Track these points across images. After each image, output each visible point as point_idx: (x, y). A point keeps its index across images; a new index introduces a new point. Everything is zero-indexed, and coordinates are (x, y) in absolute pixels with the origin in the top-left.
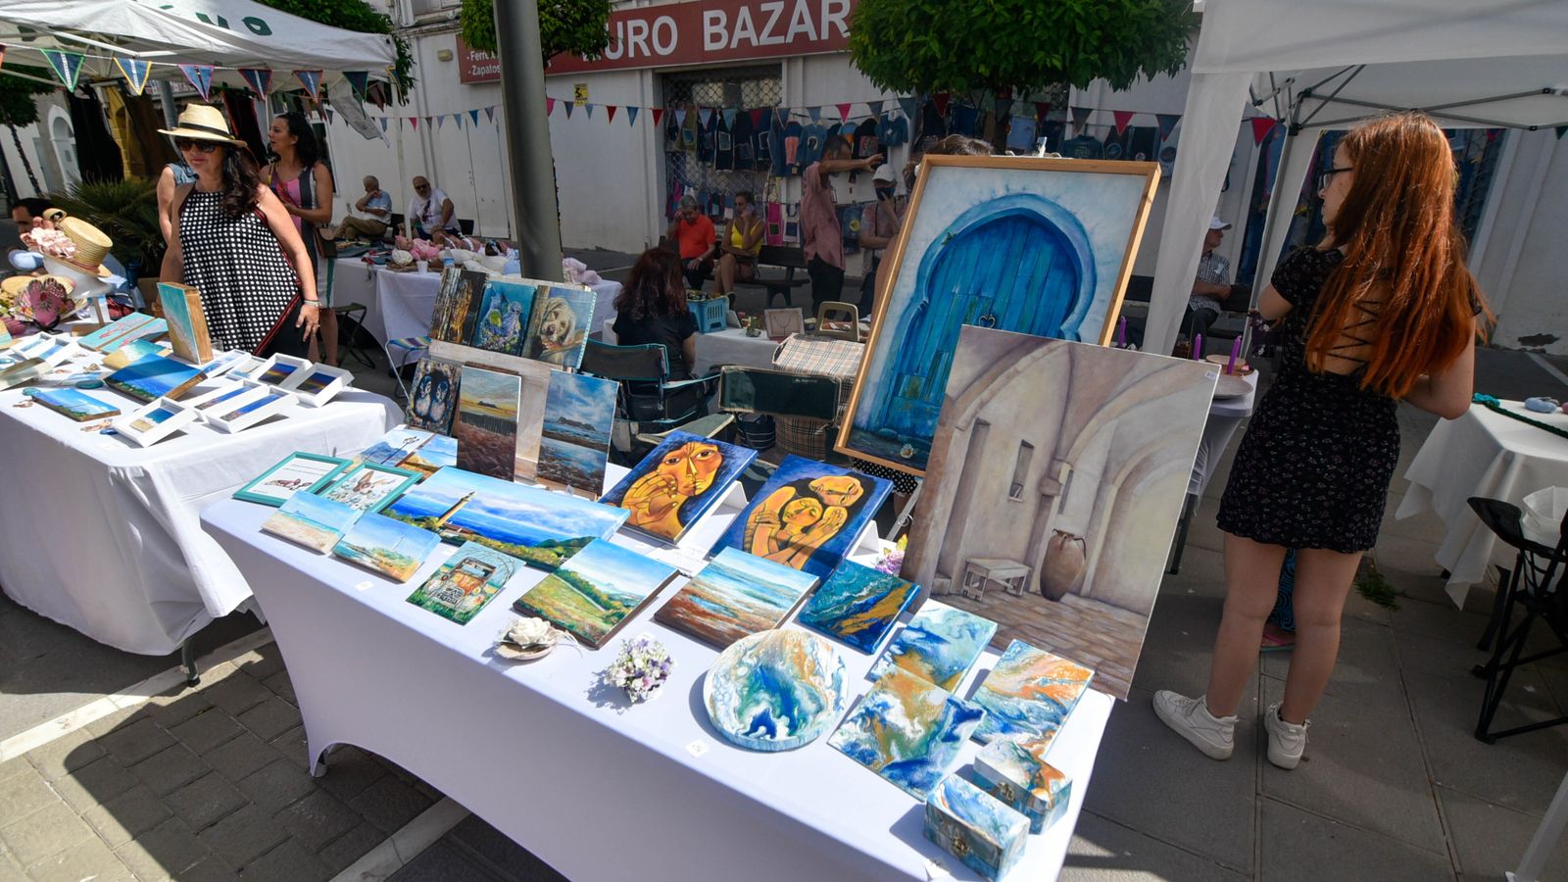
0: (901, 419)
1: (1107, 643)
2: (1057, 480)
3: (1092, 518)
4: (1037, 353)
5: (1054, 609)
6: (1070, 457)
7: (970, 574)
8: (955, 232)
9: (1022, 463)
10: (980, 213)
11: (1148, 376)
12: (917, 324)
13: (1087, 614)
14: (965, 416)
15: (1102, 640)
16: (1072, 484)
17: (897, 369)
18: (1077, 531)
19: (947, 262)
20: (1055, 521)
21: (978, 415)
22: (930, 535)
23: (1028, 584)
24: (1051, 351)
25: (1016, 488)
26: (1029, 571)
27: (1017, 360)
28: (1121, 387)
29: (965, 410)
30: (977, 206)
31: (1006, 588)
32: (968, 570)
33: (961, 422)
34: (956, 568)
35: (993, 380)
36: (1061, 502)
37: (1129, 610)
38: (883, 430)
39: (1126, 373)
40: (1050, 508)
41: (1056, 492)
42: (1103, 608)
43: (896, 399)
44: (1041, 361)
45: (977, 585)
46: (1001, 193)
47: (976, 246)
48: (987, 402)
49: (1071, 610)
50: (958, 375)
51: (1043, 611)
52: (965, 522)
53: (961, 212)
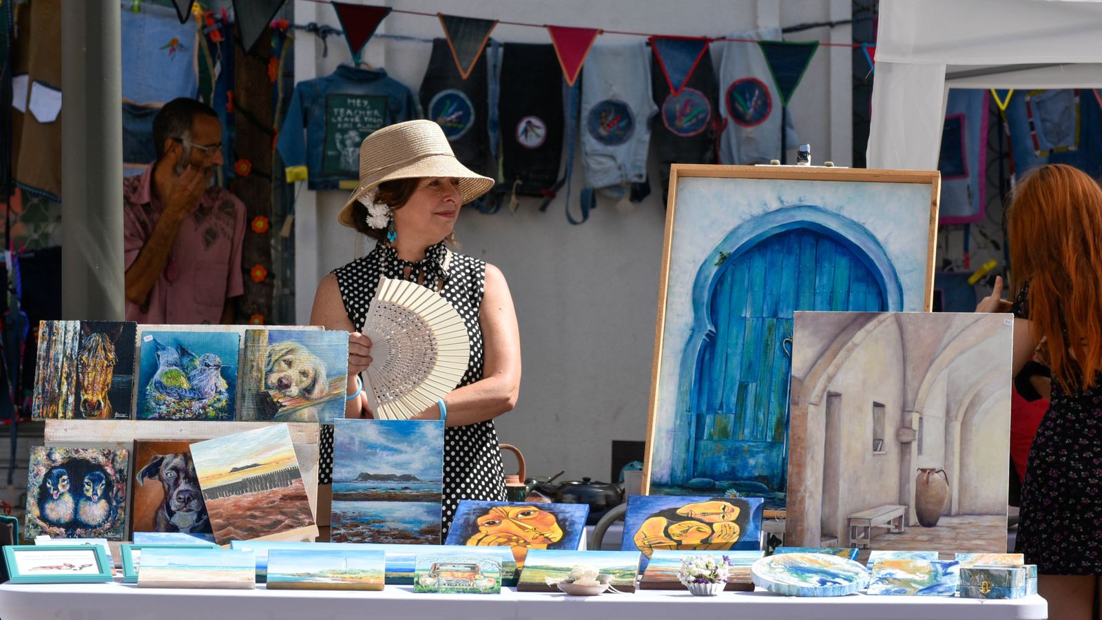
0: (714, 465)
1: (981, 545)
2: (910, 428)
3: (946, 452)
4: (870, 326)
5: (933, 533)
6: (917, 408)
7: (854, 528)
8: (729, 250)
9: (878, 421)
10: (755, 228)
11: (962, 330)
12: (707, 356)
13: (960, 528)
14: (816, 391)
15: (977, 545)
16: (924, 428)
17: (695, 409)
18: (937, 466)
19: (727, 286)
20: (918, 462)
21: (828, 389)
22: (807, 505)
23: (907, 519)
24: (881, 322)
25: (877, 443)
26: (906, 509)
27: (853, 336)
28: (944, 342)
29: (814, 387)
30: (748, 221)
31: (889, 529)
32: (851, 525)
33: (813, 397)
34: (840, 528)
35: (835, 355)
36: (918, 445)
37: (991, 515)
38: (694, 481)
39: (946, 331)
40: (910, 452)
41: (912, 438)
42: (971, 519)
43: (702, 443)
44: (875, 332)
45: (863, 535)
46: (775, 205)
47: (759, 265)
48: (834, 375)
49: (947, 529)
50: (802, 356)
51: (925, 538)
52: (838, 485)
53: (730, 228)
